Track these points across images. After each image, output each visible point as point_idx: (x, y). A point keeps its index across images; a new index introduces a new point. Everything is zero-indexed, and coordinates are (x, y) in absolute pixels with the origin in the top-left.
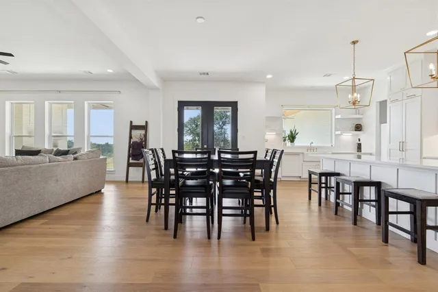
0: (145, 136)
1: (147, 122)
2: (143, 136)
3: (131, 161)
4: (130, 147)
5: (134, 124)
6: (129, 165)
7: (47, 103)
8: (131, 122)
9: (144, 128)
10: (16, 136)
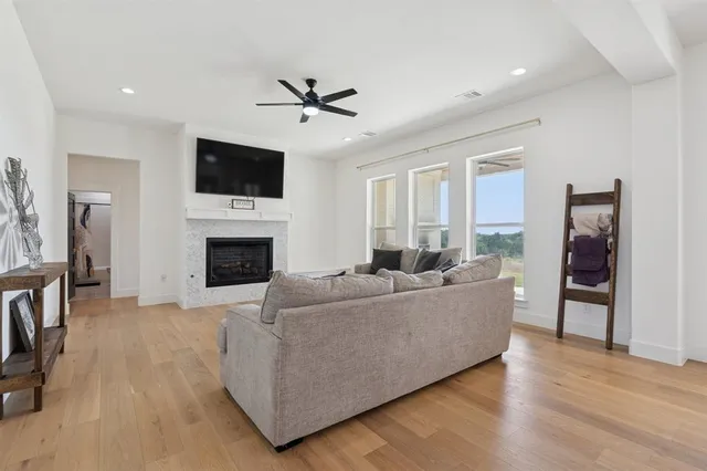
0: (615, 220)
1: (618, 182)
2: (607, 221)
3: (570, 284)
4: (567, 250)
5: (576, 191)
6: (566, 295)
7: (411, 173)
8: (570, 187)
9: (612, 198)
10: (377, 229)
